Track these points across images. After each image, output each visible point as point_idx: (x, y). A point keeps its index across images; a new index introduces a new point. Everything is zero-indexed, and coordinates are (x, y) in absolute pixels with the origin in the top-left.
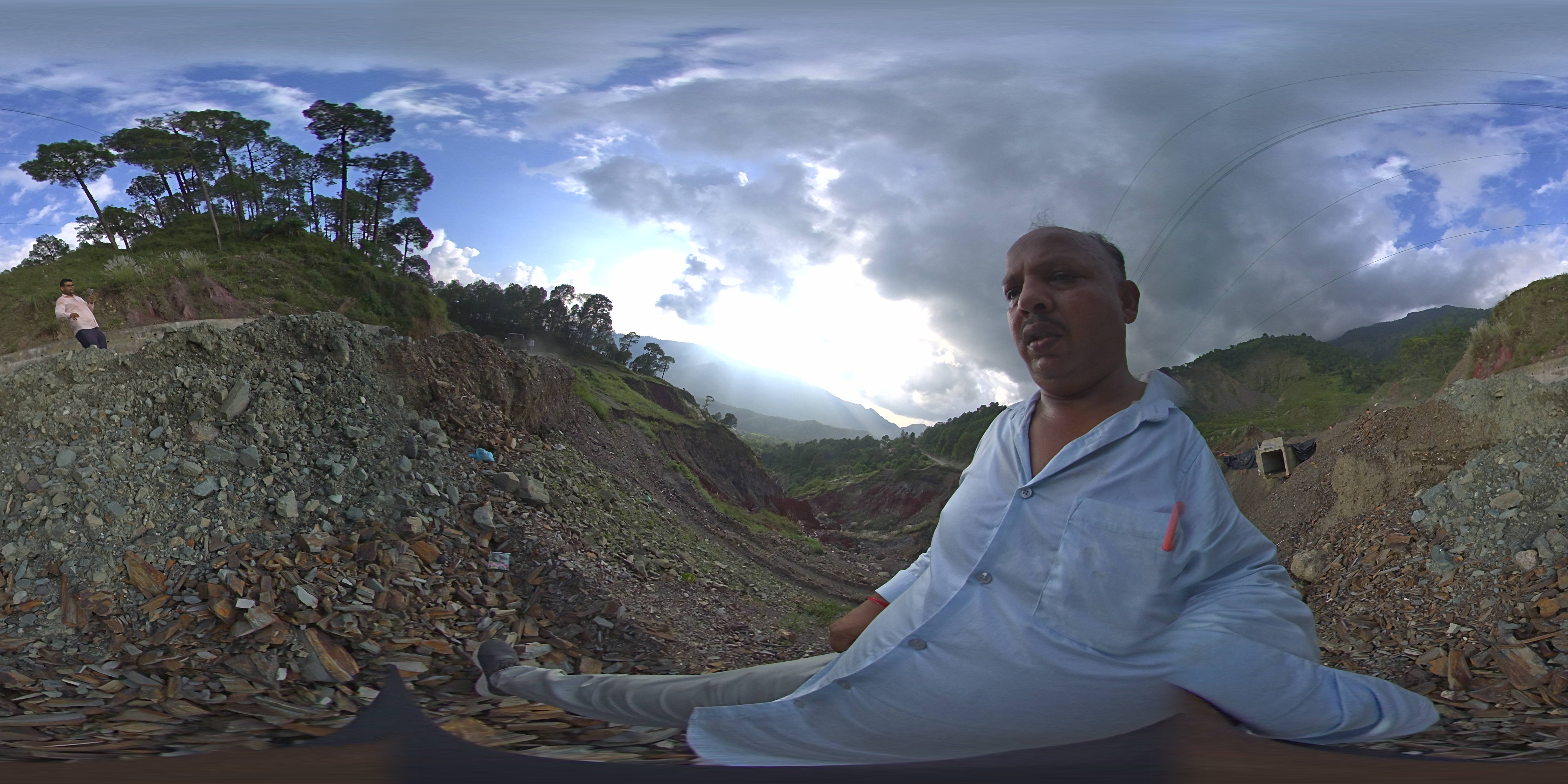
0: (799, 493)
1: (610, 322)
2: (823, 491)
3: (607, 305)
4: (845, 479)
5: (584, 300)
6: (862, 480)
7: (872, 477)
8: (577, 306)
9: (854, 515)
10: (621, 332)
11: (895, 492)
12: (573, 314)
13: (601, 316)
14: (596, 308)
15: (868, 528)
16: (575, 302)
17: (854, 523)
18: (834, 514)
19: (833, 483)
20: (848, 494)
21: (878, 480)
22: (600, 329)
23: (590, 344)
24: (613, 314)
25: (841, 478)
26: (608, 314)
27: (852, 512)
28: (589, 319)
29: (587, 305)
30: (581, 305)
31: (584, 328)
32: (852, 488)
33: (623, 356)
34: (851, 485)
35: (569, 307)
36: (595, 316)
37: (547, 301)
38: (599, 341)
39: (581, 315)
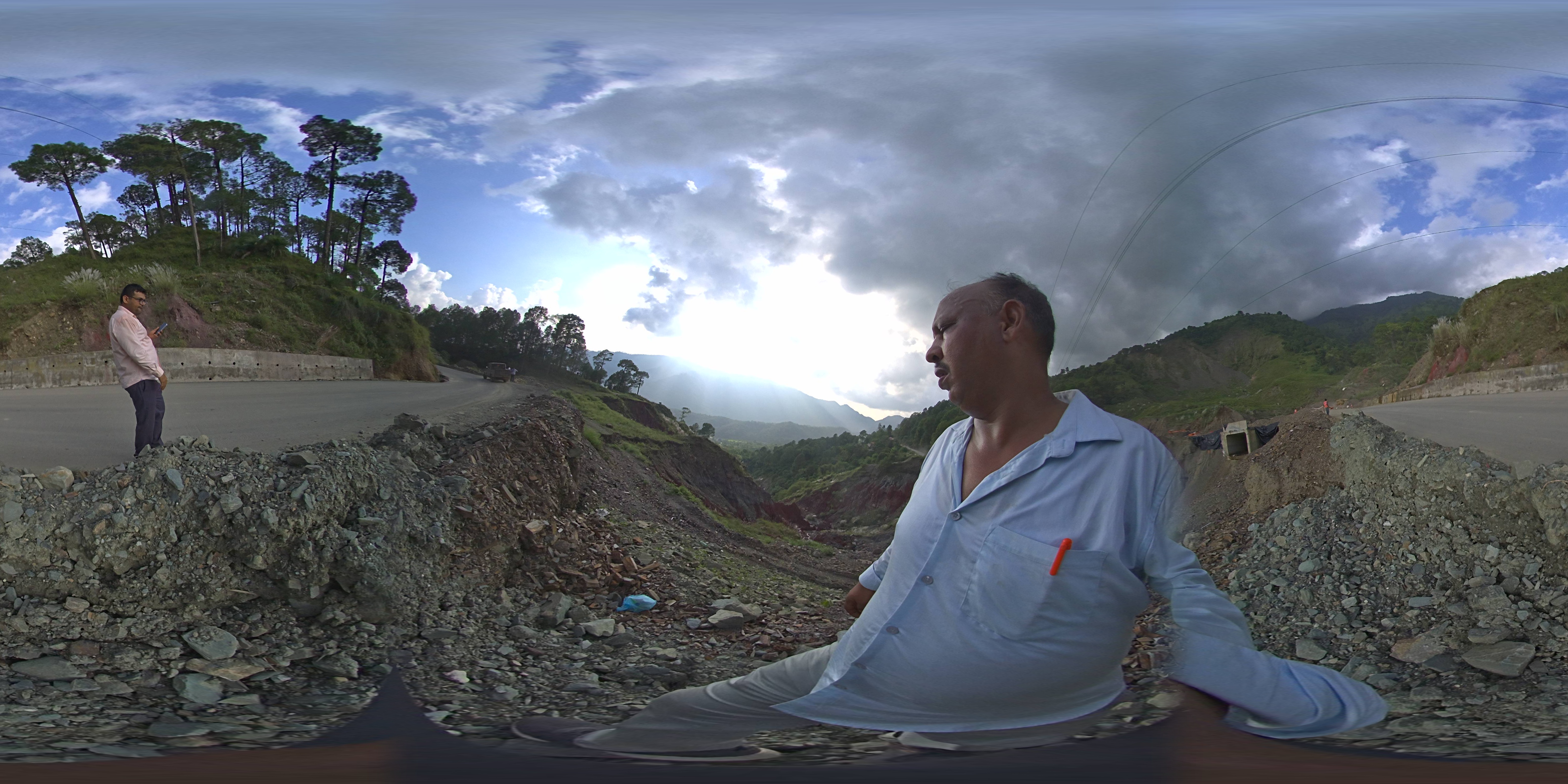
0: (785, 497)
1: (584, 341)
2: (809, 492)
3: (579, 325)
4: (829, 478)
5: (558, 321)
6: (845, 478)
7: (855, 474)
8: (550, 327)
9: (842, 513)
10: (596, 350)
11: (879, 487)
12: (547, 335)
13: (575, 336)
14: (569, 328)
15: (857, 524)
16: (548, 323)
17: (843, 521)
18: (821, 514)
19: (818, 483)
20: (834, 492)
21: (862, 477)
22: (575, 348)
23: (565, 365)
24: (586, 334)
25: (825, 477)
26: (581, 333)
27: (840, 511)
28: (563, 340)
29: (559, 326)
30: (554, 326)
31: (559, 348)
32: (837, 487)
33: (600, 374)
34: (836, 484)
35: (543, 329)
36: (569, 337)
37: (521, 324)
38: (574, 361)
39: (555, 336)
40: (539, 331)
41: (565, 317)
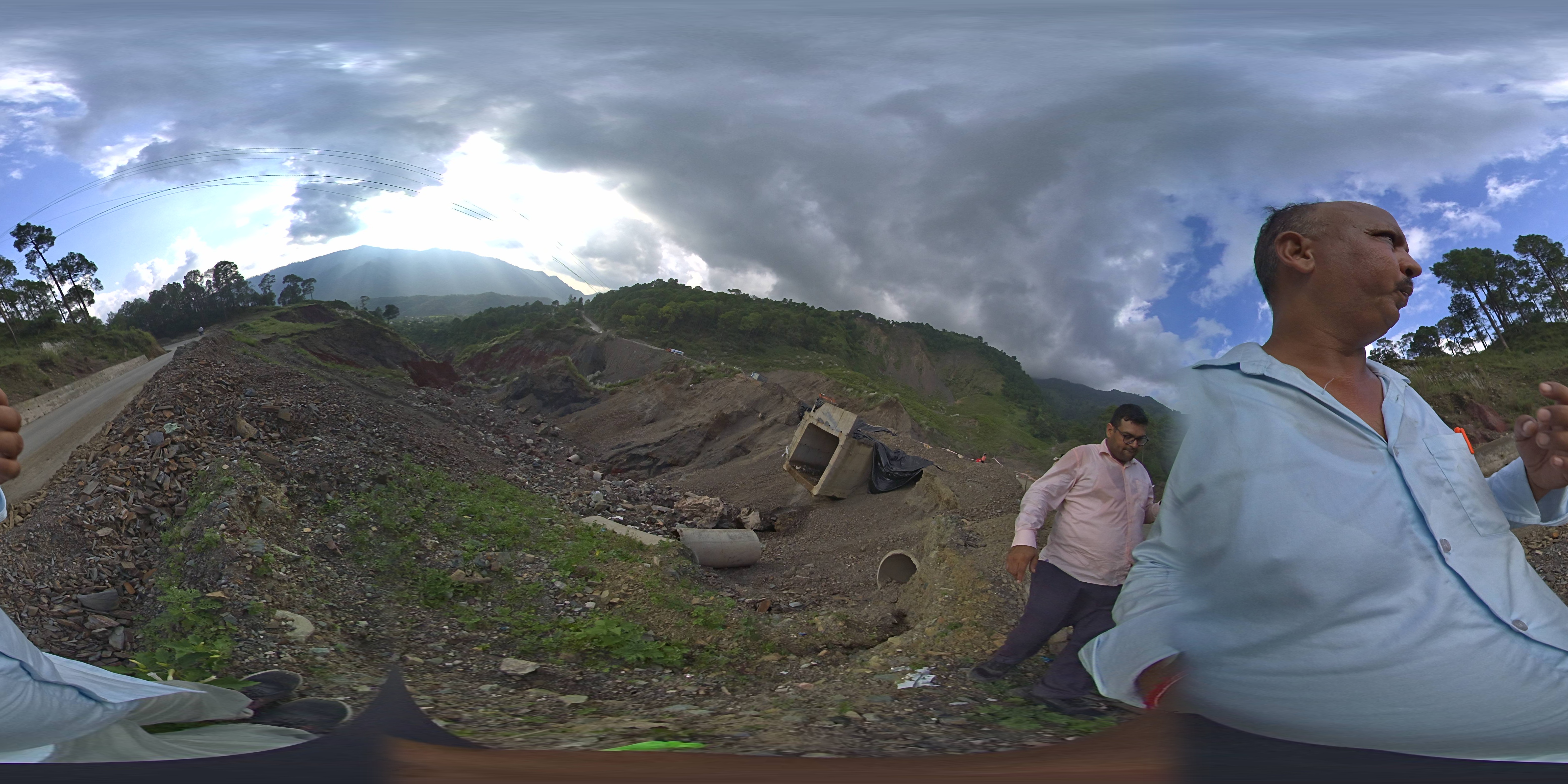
1: (242, 277)
5: (212, 274)
6: (505, 340)
7: (513, 337)
8: (209, 281)
10: (254, 277)
12: (210, 288)
13: (232, 277)
14: (225, 273)
16: (205, 279)
20: (492, 353)
22: (237, 286)
23: (238, 303)
24: (240, 270)
28: (224, 285)
29: (216, 276)
30: (211, 279)
31: (225, 293)
32: (495, 348)
33: (267, 299)
35: (204, 284)
36: (228, 281)
37: (184, 290)
38: (241, 298)
39: (216, 285)
40: (202, 288)
41: (216, 266)
